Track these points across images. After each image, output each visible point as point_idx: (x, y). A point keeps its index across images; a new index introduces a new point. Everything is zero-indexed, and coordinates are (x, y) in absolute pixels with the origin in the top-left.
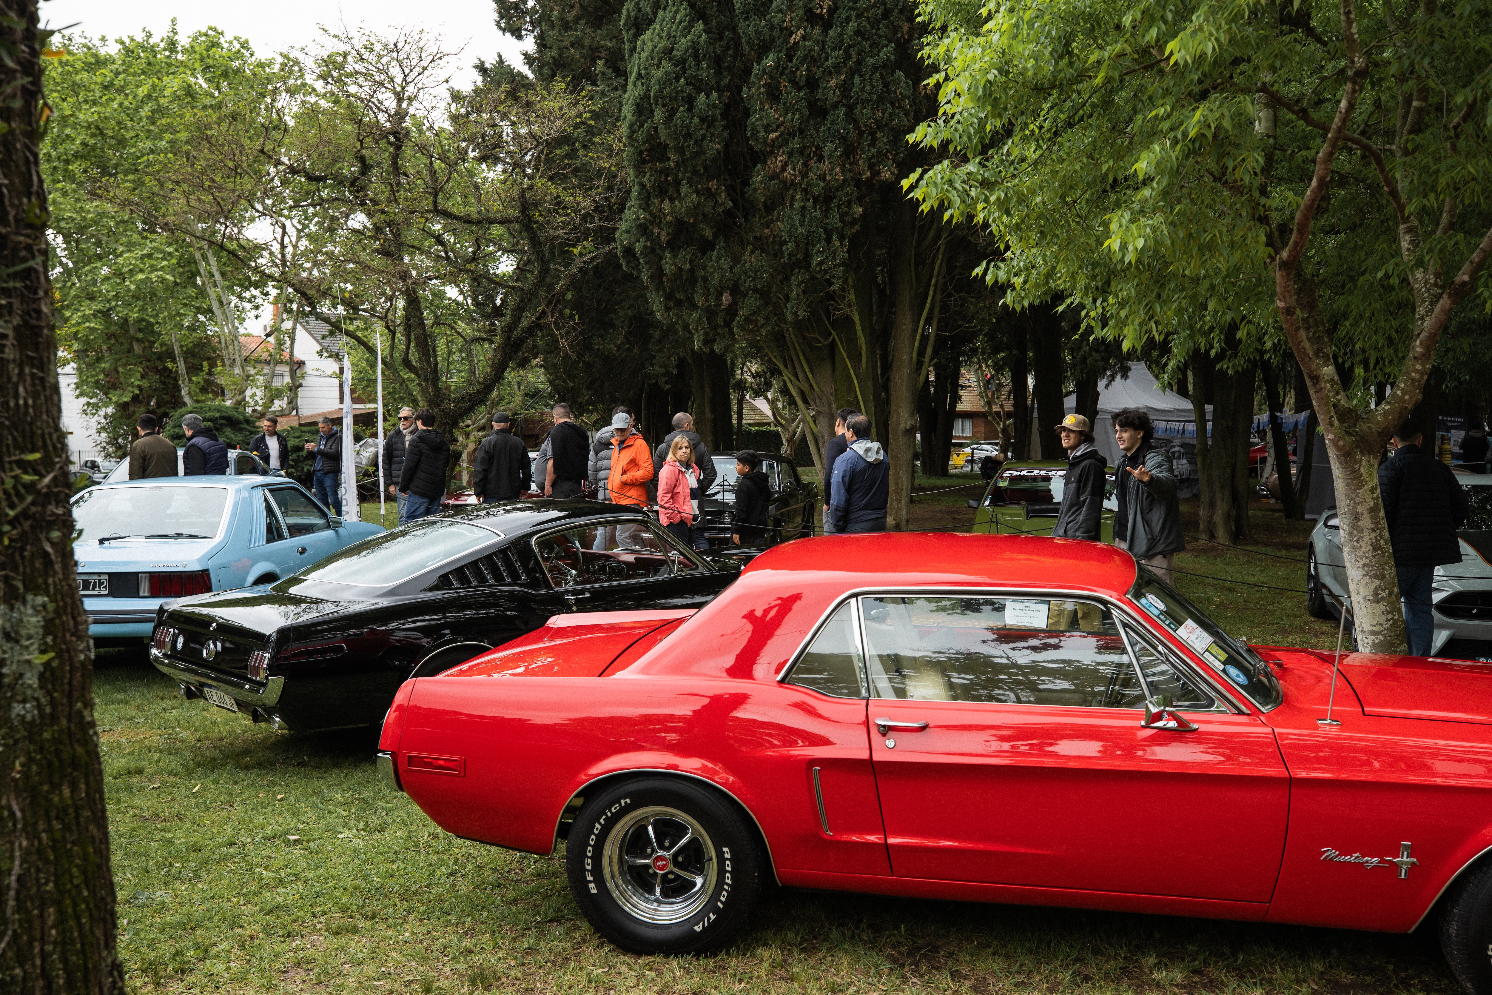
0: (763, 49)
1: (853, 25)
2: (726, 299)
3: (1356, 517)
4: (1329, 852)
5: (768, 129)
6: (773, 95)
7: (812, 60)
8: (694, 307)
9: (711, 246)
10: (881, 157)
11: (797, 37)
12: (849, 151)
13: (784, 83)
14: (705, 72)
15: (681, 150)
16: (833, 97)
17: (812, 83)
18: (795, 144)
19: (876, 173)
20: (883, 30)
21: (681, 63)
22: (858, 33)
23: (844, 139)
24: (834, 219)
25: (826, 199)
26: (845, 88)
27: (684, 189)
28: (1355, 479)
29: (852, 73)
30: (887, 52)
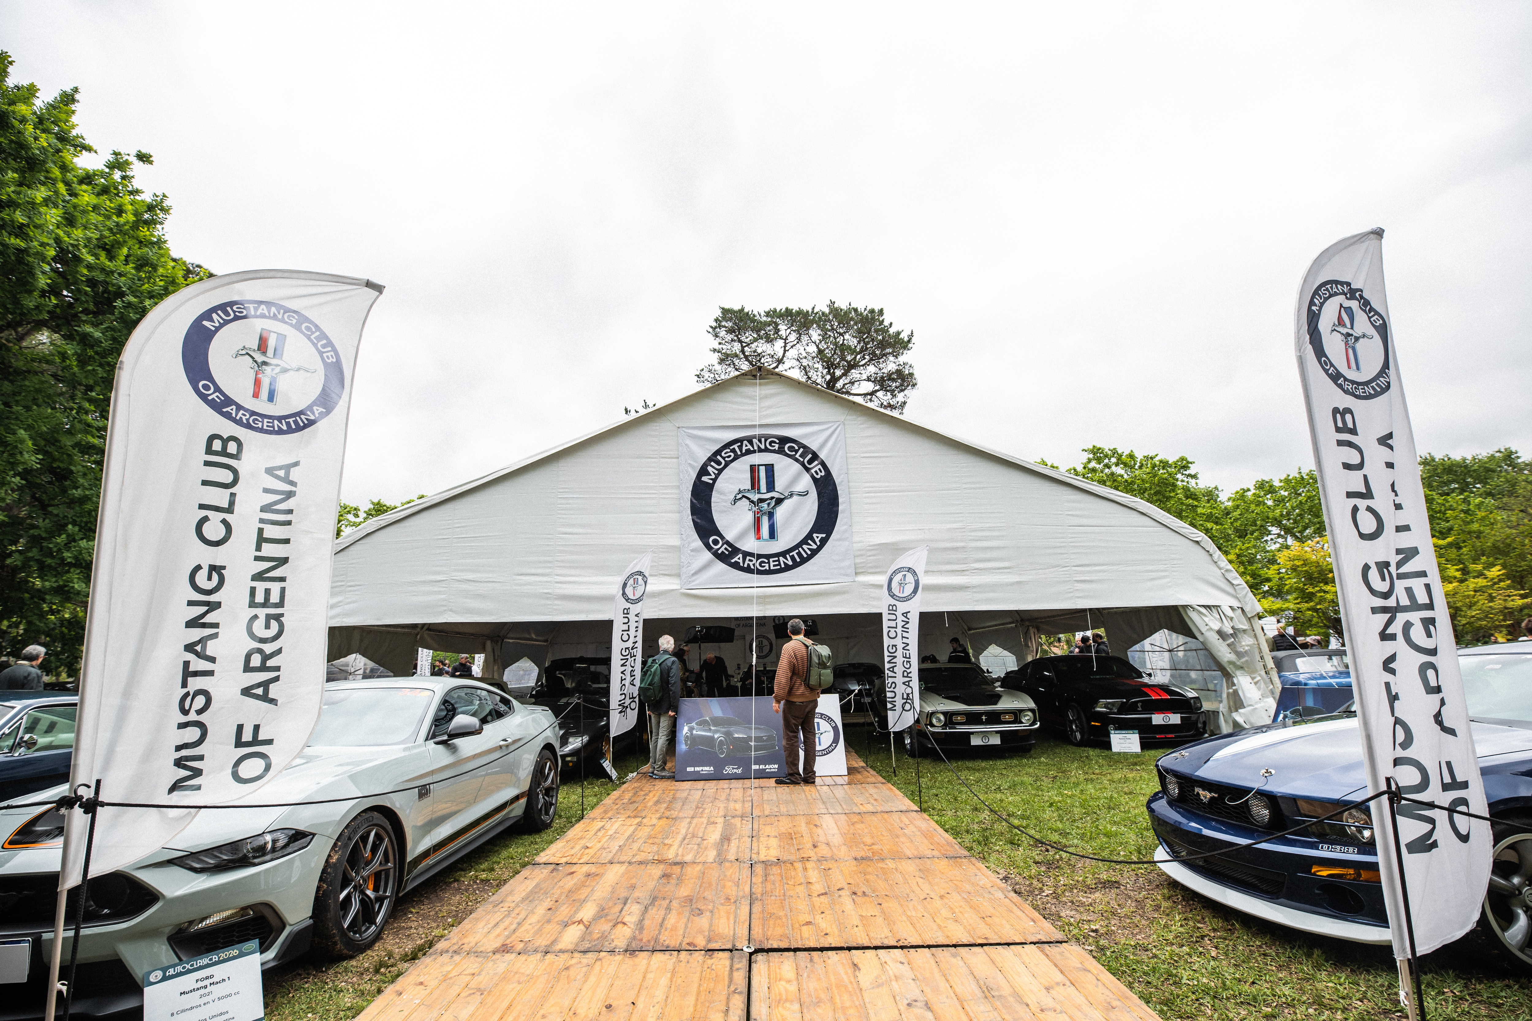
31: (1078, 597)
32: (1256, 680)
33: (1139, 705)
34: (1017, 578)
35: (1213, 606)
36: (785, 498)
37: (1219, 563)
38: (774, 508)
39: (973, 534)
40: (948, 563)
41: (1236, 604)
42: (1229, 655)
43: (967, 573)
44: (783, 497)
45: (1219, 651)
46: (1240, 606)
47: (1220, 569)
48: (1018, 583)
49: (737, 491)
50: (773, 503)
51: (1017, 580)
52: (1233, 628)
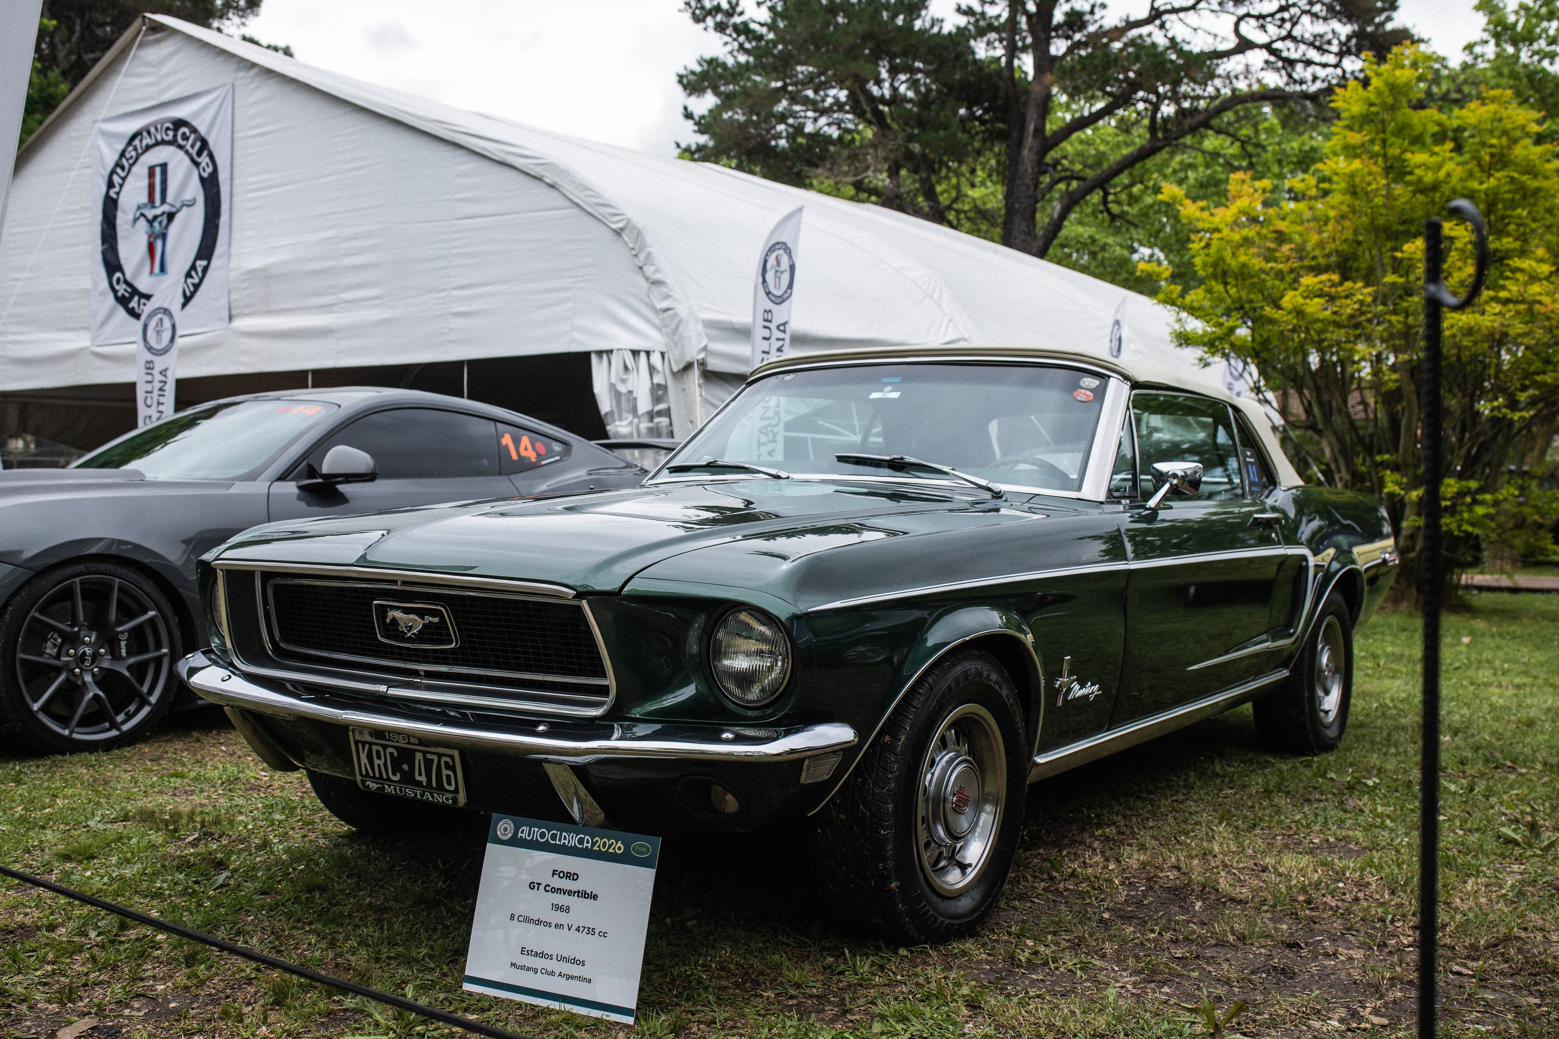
31: (452, 342)
34: (385, 314)
36: (178, 211)
38: (167, 227)
39: (347, 245)
40: (318, 294)
43: (336, 308)
44: (174, 210)
48: (386, 321)
49: (135, 207)
50: (165, 220)
51: (385, 316)
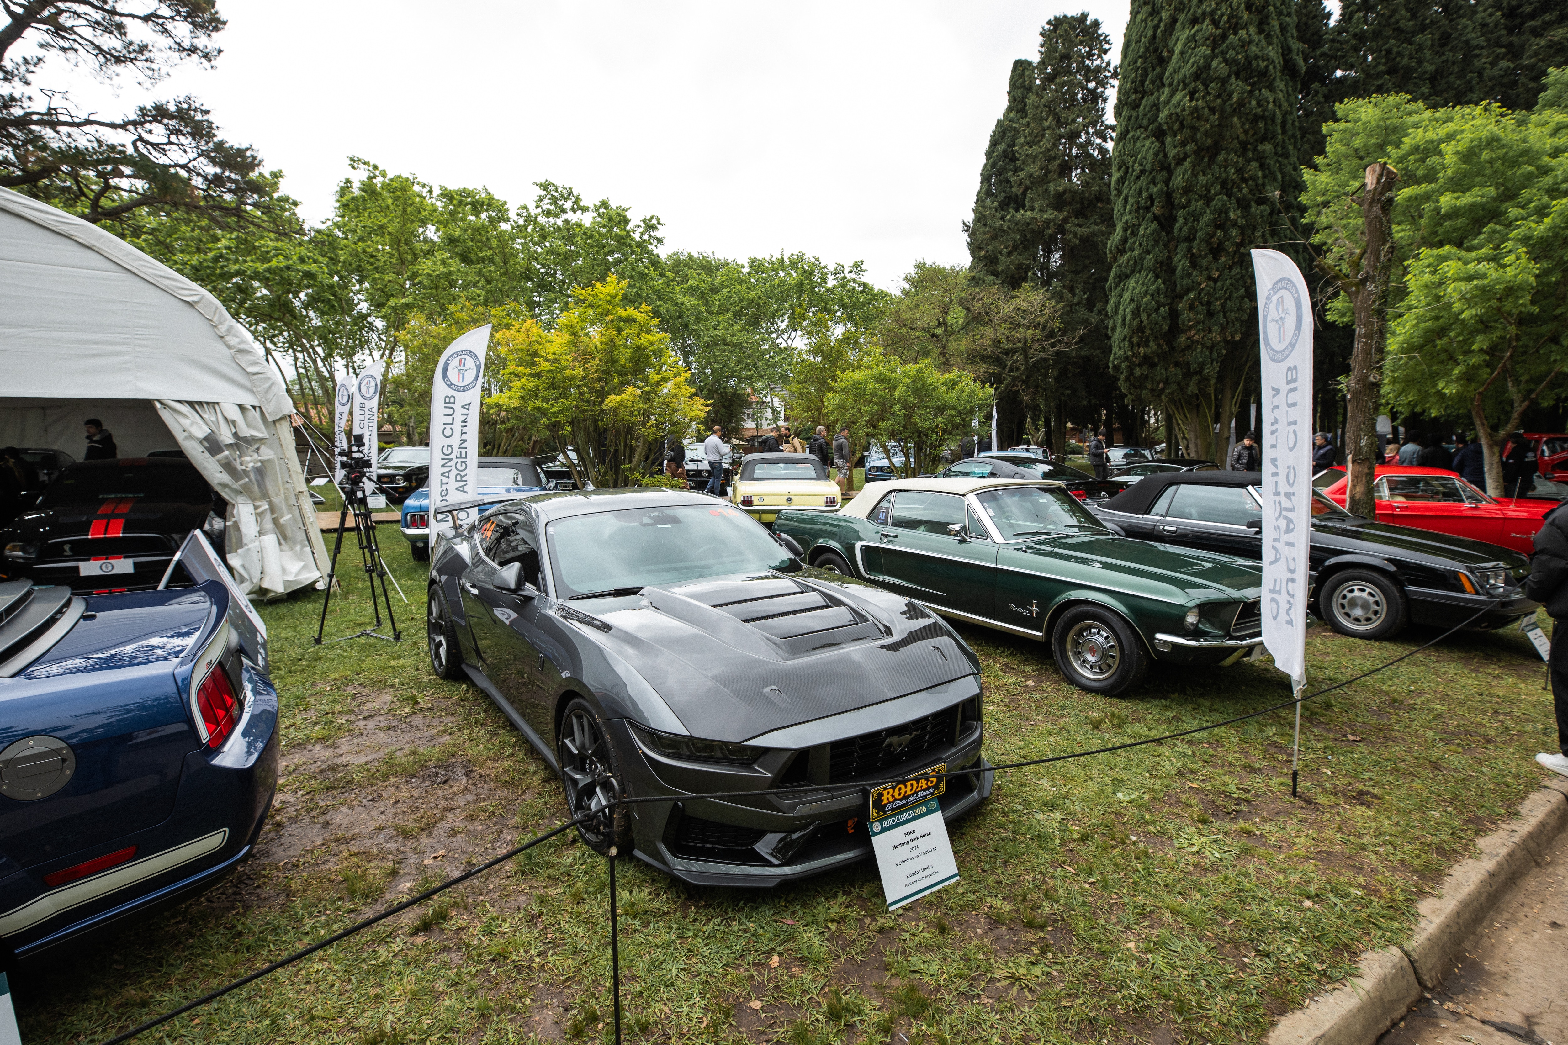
0: (1188, 291)
1: (1228, 281)
2: (1161, 386)
3: (1492, 464)
4: (1513, 535)
5: (1189, 321)
6: (1191, 308)
7: (1209, 294)
8: (1145, 388)
9: (1156, 365)
10: (1236, 331)
11: (1203, 286)
12: (1223, 329)
13: (1197, 303)
14: (1162, 299)
15: (1152, 329)
16: (1218, 308)
17: (1209, 303)
18: (1200, 327)
19: (1233, 337)
20: (1241, 283)
21: (1152, 295)
22: (1231, 284)
23: (1221, 325)
24: (1215, 355)
25: (1211, 348)
26: (1223, 306)
27: (1151, 344)
28: (1492, 453)
29: (1226, 299)
30: (1242, 291)
32: (259, 510)
33: (67, 547)
35: (208, 403)
37: (227, 338)
41: (248, 400)
42: (219, 475)
45: (205, 468)
46: (256, 404)
47: (229, 347)
52: (235, 435)
